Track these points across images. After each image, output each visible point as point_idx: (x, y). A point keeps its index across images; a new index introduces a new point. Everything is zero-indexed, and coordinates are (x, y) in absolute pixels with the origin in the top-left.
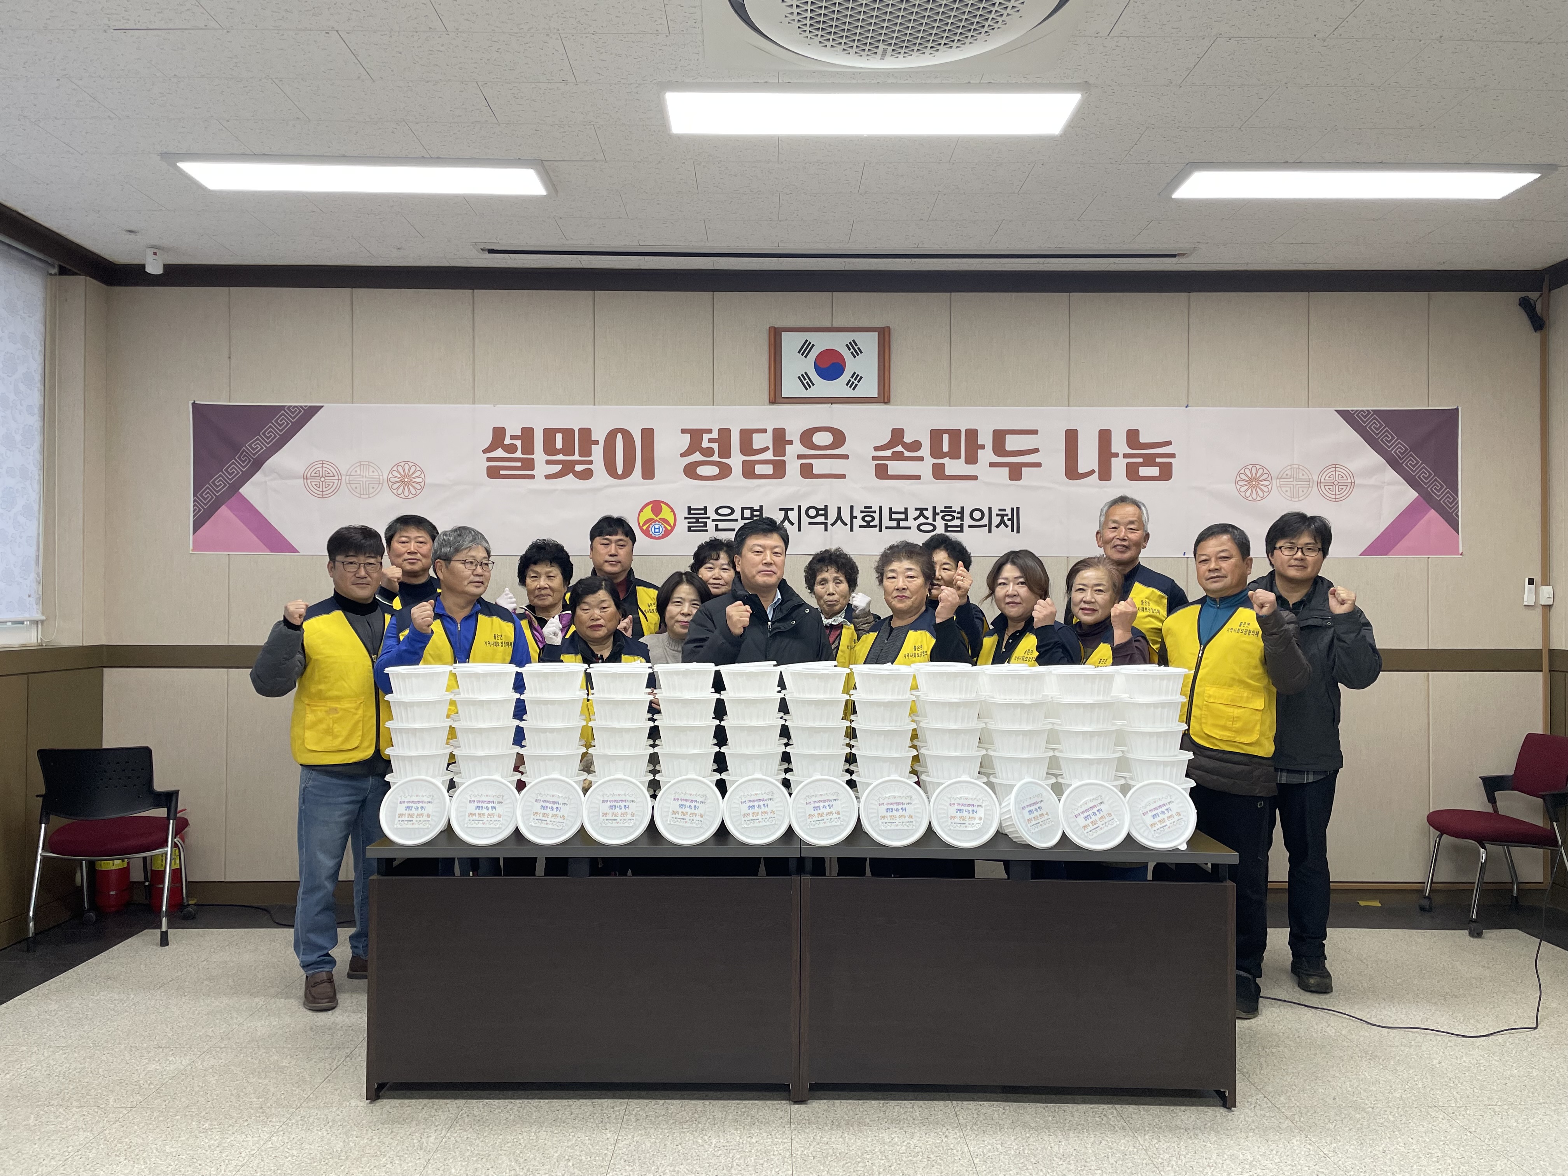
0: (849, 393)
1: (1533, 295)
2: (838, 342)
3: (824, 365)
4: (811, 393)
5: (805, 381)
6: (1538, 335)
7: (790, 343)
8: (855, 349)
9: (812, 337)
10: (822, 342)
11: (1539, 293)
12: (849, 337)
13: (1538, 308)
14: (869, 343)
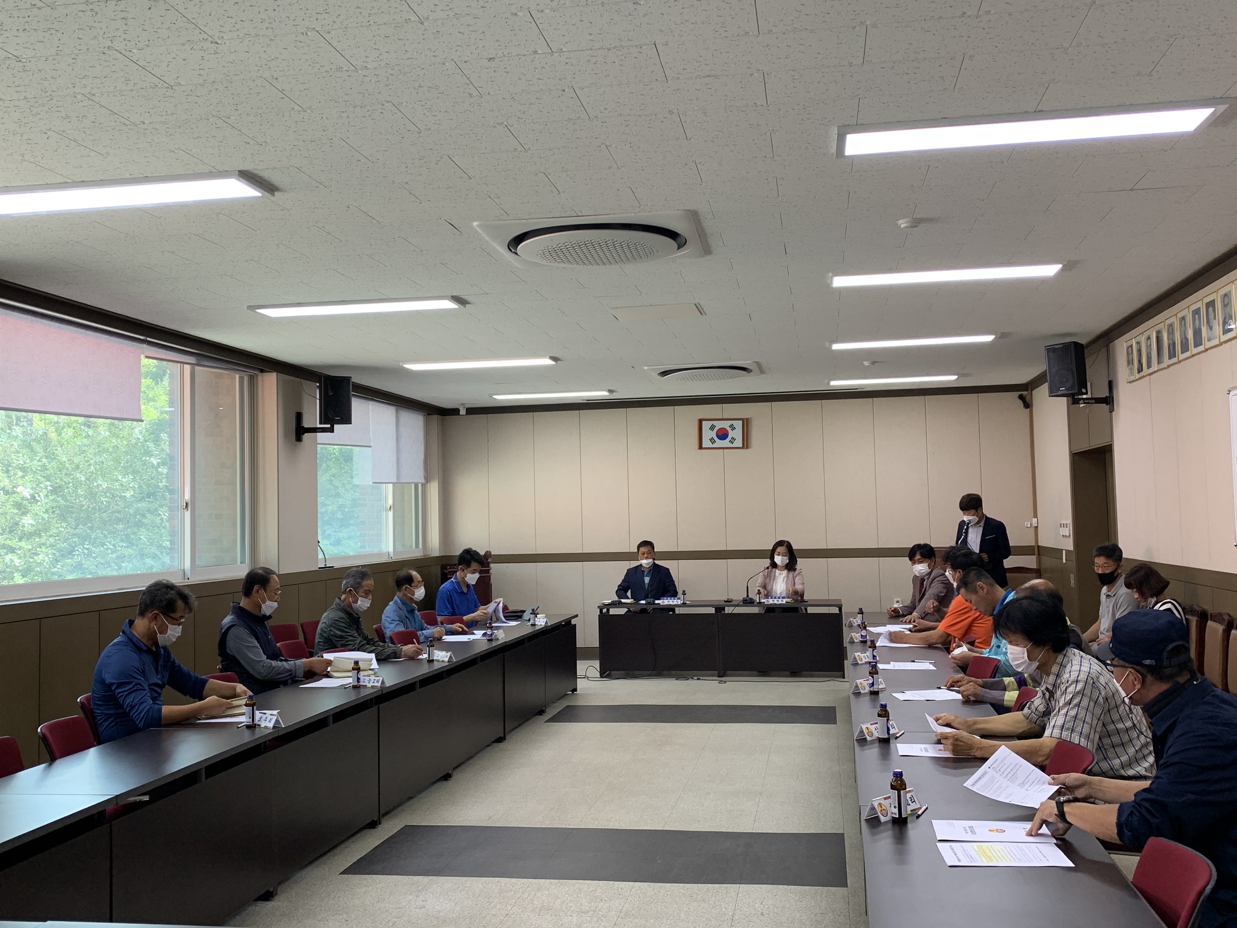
0: (731, 445)
1: (1025, 393)
2: (725, 425)
3: (720, 434)
4: (714, 446)
5: (712, 440)
6: (1028, 410)
7: (706, 425)
8: (732, 427)
9: (715, 423)
10: (719, 425)
11: (1027, 392)
12: (731, 422)
13: (1028, 399)
14: (738, 425)
